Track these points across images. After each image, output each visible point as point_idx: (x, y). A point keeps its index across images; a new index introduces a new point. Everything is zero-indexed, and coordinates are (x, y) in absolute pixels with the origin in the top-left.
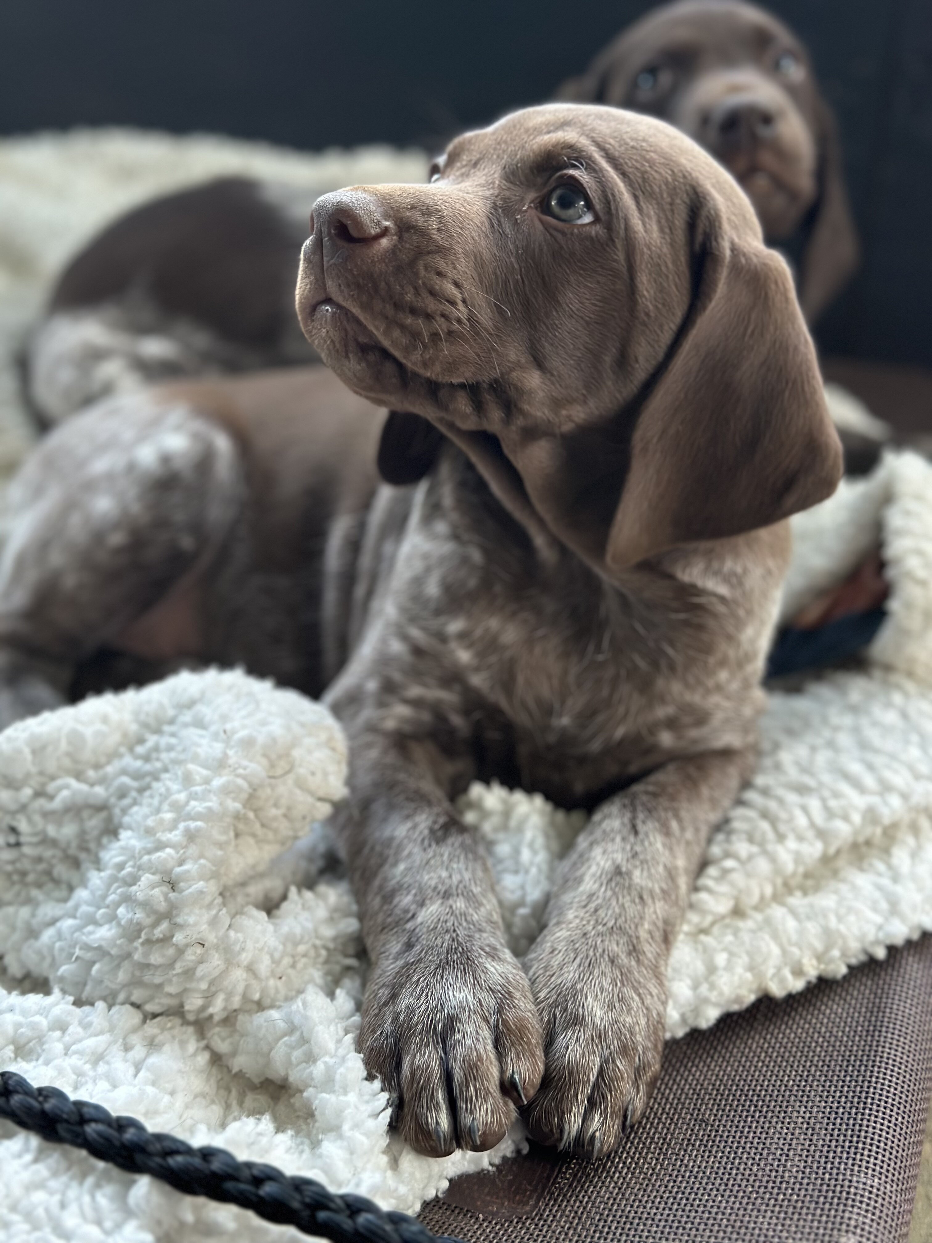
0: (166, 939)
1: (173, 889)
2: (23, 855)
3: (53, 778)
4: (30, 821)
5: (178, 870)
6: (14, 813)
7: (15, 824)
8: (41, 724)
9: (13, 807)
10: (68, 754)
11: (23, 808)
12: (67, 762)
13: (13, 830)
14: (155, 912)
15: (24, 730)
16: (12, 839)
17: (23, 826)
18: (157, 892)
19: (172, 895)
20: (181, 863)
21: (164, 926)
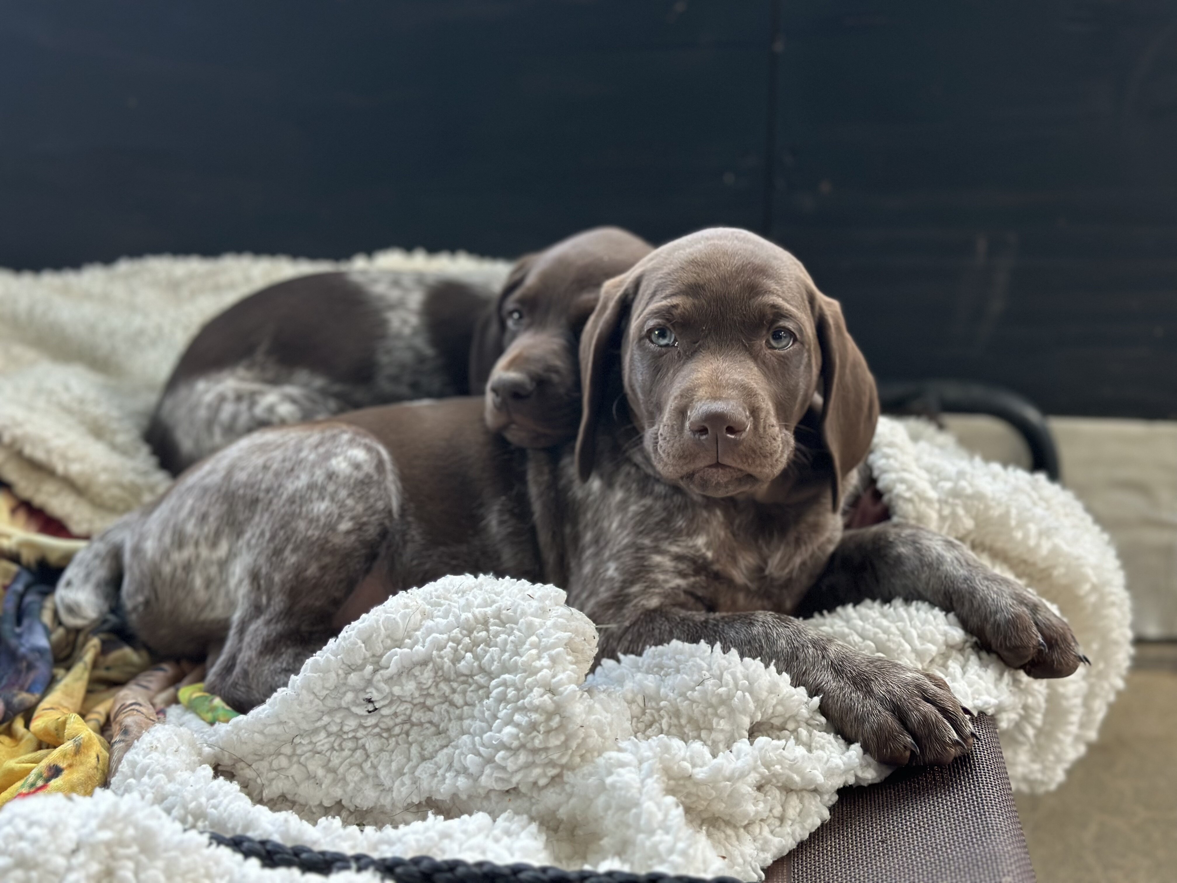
0: (561, 727)
1: (554, 694)
2: (383, 716)
3: (381, 656)
4: (378, 690)
5: (554, 680)
6: (364, 690)
7: (368, 696)
8: (363, 622)
9: (362, 684)
10: (388, 636)
11: (369, 682)
12: (389, 642)
13: (370, 701)
14: (547, 712)
15: (353, 630)
16: (370, 707)
17: (375, 695)
18: (546, 697)
19: (555, 698)
20: (554, 676)
21: (557, 719)
